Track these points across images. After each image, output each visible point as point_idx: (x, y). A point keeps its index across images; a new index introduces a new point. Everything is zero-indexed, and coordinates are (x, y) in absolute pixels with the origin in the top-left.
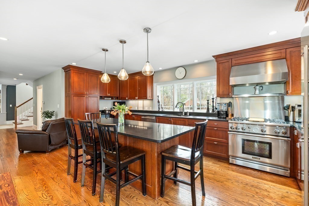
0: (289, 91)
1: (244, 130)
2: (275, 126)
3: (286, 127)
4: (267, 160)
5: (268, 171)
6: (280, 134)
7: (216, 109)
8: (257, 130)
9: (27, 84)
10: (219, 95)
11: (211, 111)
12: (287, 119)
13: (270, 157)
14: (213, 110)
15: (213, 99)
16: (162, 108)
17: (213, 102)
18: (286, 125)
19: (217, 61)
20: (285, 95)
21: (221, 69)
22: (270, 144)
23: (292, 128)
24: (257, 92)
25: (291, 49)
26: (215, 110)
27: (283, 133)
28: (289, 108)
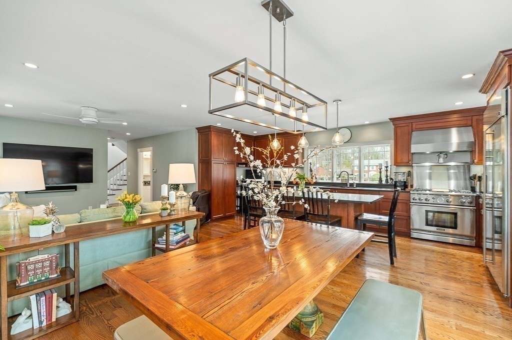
0: (475, 161)
1: (428, 200)
2: (461, 196)
3: (472, 196)
4: (451, 231)
5: (451, 242)
6: (467, 204)
7: (391, 179)
8: (442, 200)
9: (113, 145)
10: (397, 164)
11: (384, 182)
12: (473, 189)
13: (455, 227)
14: (387, 181)
15: (387, 167)
16: (316, 178)
17: (387, 171)
18: (472, 194)
19: (394, 125)
20: (471, 164)
21: (399, 133)
22: (455, 214)
23: (478, 197)
24: (441, 160)
25: (477, 117)
26: (389, 180)
27: (469, 203)
28: (475, 178)
